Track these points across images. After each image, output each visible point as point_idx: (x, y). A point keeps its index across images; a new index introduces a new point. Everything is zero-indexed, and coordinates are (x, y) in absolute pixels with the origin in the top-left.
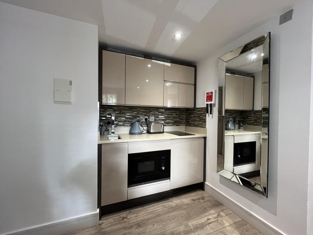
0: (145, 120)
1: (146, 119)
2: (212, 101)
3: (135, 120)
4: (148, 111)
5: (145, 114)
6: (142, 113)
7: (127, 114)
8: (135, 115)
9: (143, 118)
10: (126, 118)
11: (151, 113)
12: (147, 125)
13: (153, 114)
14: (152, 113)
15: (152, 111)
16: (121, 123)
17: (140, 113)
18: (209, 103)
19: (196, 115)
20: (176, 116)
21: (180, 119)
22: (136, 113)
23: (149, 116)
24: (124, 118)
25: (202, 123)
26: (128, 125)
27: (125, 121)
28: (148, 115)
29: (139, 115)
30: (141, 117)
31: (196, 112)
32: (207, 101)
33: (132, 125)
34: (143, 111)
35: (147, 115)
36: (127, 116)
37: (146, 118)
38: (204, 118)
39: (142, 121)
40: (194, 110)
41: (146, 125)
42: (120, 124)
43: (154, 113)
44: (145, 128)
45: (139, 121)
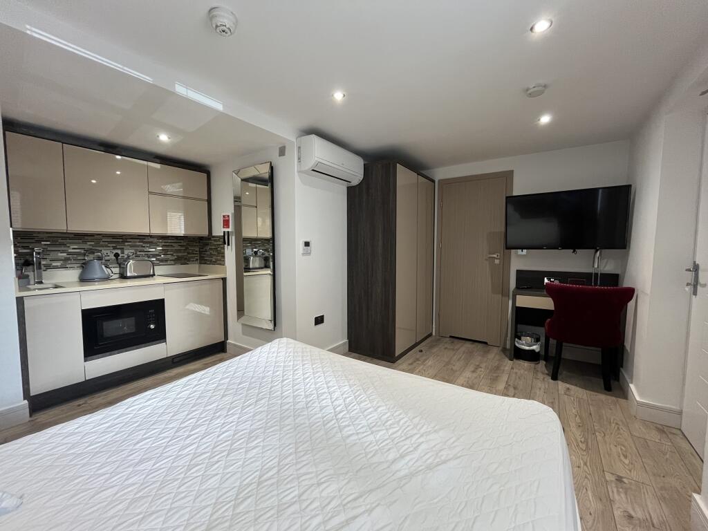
0: (115, 256)
1: (117, 255)
2: (229, 227)
3: (91, 257)
4: (121, 240)
5: (114, 245)
6: (106, 243)
7: (72, 247)
8: (91, 247)
9: (109, 253)
10: (69, 254)
11: (126, 244)
12: (120, 265)
13: (131, 246)
14: (130, 243)
15: (128, 240)
16: (58, 264)
17: (101, 243)
18: (226, 230)
19: (213, 247)
20: (179, 248)
21: (189, 253)
22: (93, 243)
23: (122, 249)
24: (65, 254)
25: (220, 259)
26: (76, 265)
27: (66, 260)
28: (122, 247)
29: (100, 249)
30: (104, 252)
31: (213, 242)
32: (224, 227)
33: (84, 266)
34: (109, 240)
35: (118, 247)
36: (70, 251)
37: (117, 253)
38: (222, 251)
39: (107, 258)
40: (209, 239)
41: (117, 265)
42: (54, 264)
43: (133, 244)
44: (117, 270)
45: (100, 259)
